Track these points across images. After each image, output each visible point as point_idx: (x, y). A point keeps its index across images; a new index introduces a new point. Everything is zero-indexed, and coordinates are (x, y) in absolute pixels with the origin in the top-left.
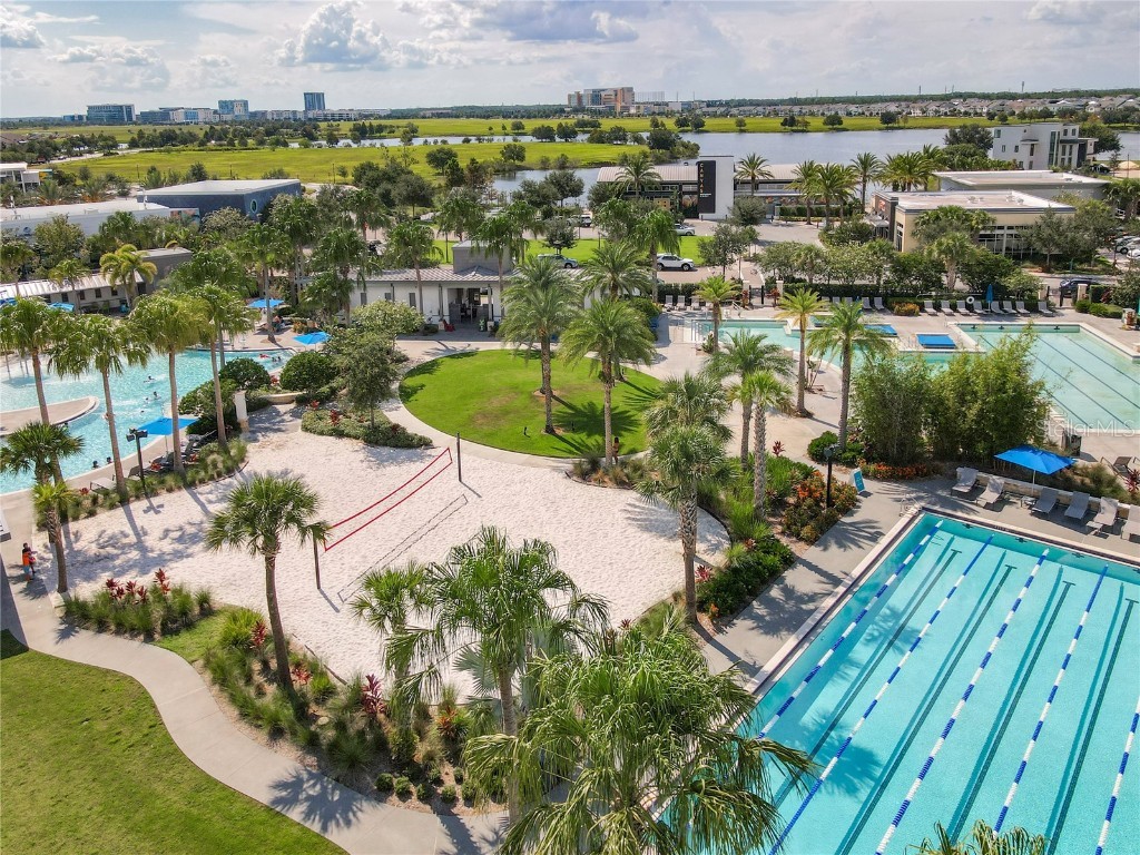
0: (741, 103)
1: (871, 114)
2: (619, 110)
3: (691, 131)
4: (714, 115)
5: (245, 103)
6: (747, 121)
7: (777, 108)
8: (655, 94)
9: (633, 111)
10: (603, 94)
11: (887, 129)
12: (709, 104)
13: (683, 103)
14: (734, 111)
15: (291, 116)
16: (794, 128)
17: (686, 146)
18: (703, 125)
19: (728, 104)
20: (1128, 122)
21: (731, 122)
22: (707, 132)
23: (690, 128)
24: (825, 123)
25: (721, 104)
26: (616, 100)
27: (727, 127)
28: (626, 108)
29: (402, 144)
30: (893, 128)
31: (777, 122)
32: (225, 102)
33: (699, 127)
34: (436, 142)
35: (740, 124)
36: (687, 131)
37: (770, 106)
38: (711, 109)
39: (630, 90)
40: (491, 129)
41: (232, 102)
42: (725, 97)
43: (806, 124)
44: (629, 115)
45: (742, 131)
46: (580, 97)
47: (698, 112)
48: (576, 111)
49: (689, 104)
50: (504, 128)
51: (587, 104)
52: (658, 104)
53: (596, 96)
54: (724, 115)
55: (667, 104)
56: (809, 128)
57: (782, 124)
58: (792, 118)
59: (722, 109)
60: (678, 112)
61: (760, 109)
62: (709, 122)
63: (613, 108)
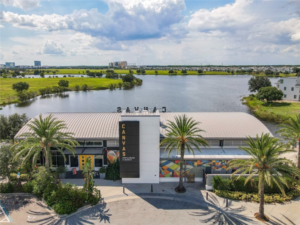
0: (156, 66)
1: (192, 70)
2: (122, 67)
3: (141, 74)
4: (149, 69)
5: (14, 63)
6: (158, 71)
7: (166, 68)
8: (133, 63)
9: (126, 68)
10: (118, 63)
11: (200, 75)
12: (148, 66)
13: (140, 66)
14: (154, 68)
15: (28, 67)
16: (173, 74)
17: (137, 80)
18: (145, 72)
19: (152, 66)
20: (273, 74)
21: (153, 71)
22: (146, 74)
23: (141, 73)
24: (182, 73)
25: (151, 66)
26: (122, 65)
27: (153, 73)
28: (125, 67)
29: (41, 77)
30: (201, 75)
31: (167, 72)
32: (8, 63)
33: (144, 73)
34: (54, 77)
35: (156, 72)
36: (140, 74)
37: (164, 68)
38: (148, 68)
39: (126, 62)
40: (79, 72)
41: (10, 63)
42: (151, 65)
43: (176, 73)
44: (125, 69)
45: (157, 74)
46: (112, 64)
47: (144, 68)
48: (111, 67)
49: (142, 66)
50: (83, 72)
51: (114, 66)
52: (134, 66)
53: (117, 64)
54: (151, 69)
55: (136, 66)
56: (177, 74)
57: (169, 73)
58: (172, 71)
59: (151, 68)
60: (139, 68)
61: (161, 68)
62: (147, 71)
63: (121, 67)
